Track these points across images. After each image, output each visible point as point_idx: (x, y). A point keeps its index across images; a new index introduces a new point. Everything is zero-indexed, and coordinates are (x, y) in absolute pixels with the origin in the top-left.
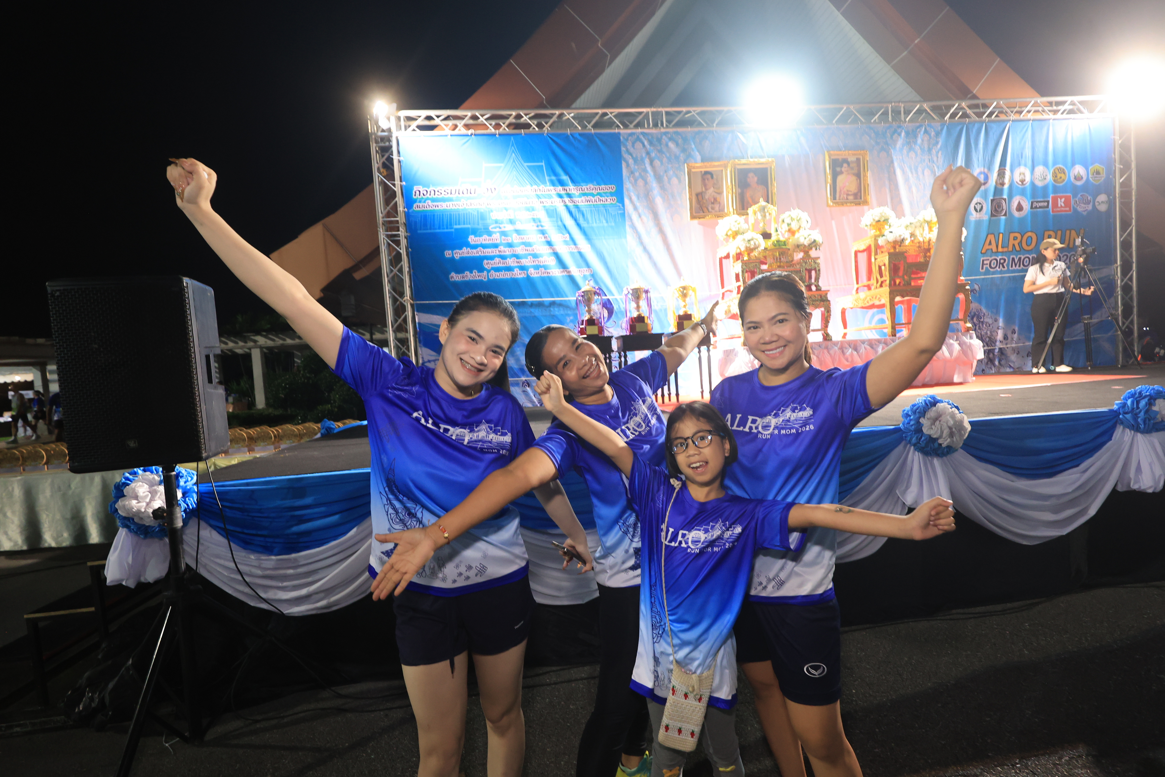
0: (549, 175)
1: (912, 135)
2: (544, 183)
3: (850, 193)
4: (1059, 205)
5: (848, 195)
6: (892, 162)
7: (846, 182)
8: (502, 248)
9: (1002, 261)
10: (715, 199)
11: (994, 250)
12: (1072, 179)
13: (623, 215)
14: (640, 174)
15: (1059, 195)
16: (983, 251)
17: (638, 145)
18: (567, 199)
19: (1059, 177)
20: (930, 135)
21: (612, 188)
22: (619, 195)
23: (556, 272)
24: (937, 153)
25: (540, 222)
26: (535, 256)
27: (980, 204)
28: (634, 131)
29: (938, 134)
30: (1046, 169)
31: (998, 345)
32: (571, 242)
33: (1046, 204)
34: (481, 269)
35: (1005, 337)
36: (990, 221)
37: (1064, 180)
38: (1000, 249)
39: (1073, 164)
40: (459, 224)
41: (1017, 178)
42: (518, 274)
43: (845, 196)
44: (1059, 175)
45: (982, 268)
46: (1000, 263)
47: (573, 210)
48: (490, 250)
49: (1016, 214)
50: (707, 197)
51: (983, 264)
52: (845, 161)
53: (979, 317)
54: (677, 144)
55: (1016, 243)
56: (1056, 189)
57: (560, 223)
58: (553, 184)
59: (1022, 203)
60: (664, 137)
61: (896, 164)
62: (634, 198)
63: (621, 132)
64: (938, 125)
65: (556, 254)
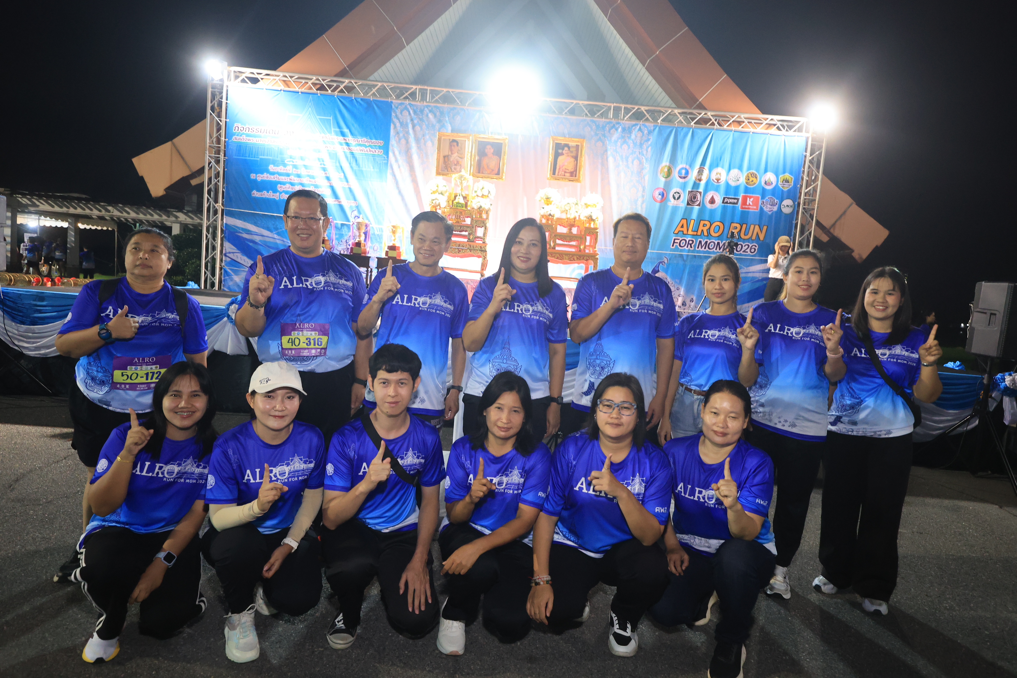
0: (334, 128)
1: (627, 131)
2: (330, 132)
3: (567, 171)
4: (748, 203)
5: (565, 172)
6: (606, 151)
7: (565, 162)
8: (292, 177)
9: (691, 242)
10: (458, 162)
11: (685, 232)
12: (763, 183)
13: (387, 164)
14: (404, 135)
15: (748, 195)
16: (676, 232)
17: (405, 113)
18: (345, 147)
19: (751, 180)
20: (643, 132)
21: (381, 143)
22: (386, 149)
24: (647, 148)
25: (323, 161)
27: (678, 193)
28: (403, 102)
29: (650, 132)
30: (740, 172)
32: (344, 180)
33: (736, 201)
34: (275, 191)
35: (684, 304)
36: (686, 208)
37: (755, 183)
38: (690, 232)
39: (766, 171)
40: (264, 155)
41: (714, 177)
43: (563, 173)
45: (673, 246)
46: (689, 243)
47: (349, 155)
48: (283, 177)
49: (709, 206)
50: (451, 160)
51: (674, 242)
52: (567, 145)
54: (435, 116)
55: (705, 229)
56: (746, 190)
57: (338, 164)
58: (337, 134)
59: (715, 197)
60: (426, 109)
61: (609, 153)
62: (397, 153)
63: (394, 101)
64: (650, 125)
65: (332, 188)
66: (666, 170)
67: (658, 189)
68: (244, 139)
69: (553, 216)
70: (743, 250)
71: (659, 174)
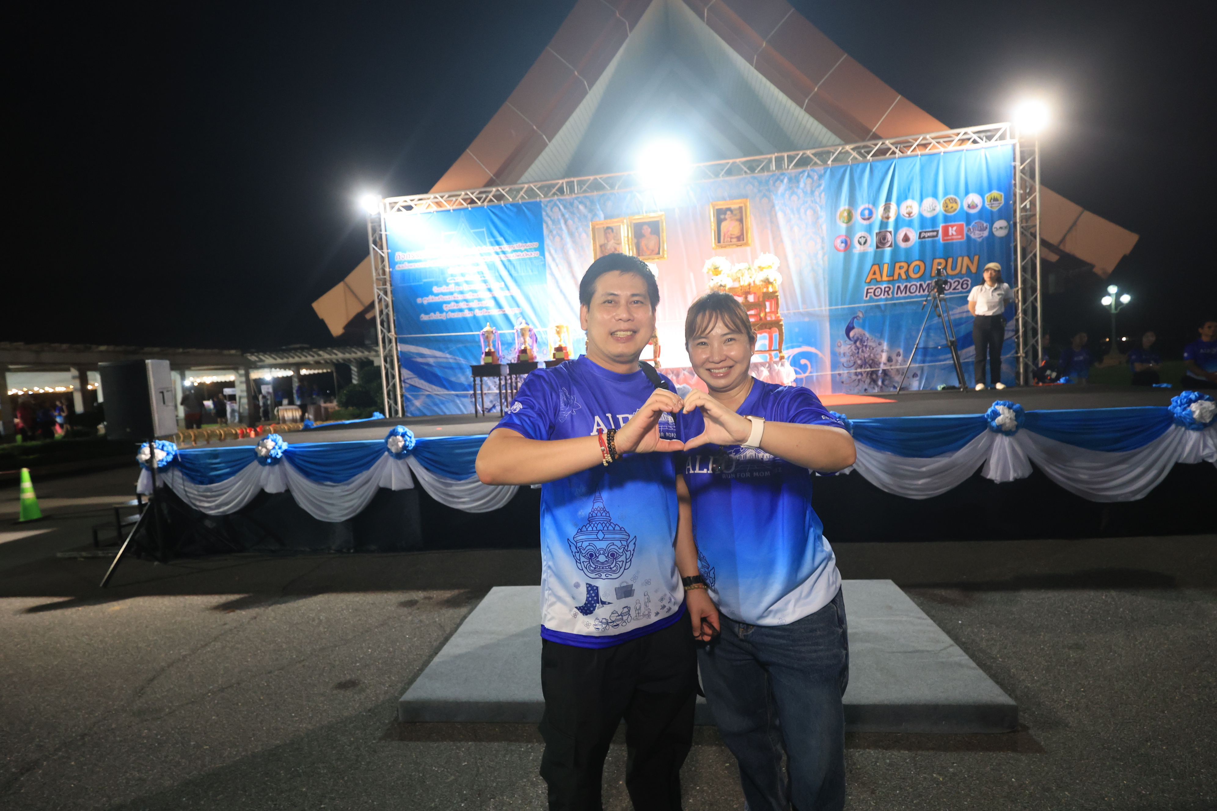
0: (489, 238)
1: (794, 180)
2: (485, 244)
3: (733, 236)
4: (950, 234)
5: (731, 238)
6: (774, 207)
7: (730, 226)
9: (887, 289)
10: (615, 249)
11: (879, 279)
12: (965, 207)
13: (544, 265)
14: (557, 232)
15: (950, 224)
16: (868, 280)
17: (556, 209)
18: (502, 256)
19: (950, 207)
20: (812, 179)
21: (536, 244)
22: (541, 250)
23: (495, 312)
24: (820, 194)
25: (483, 274)
26: (480, 300)
27: (864, 237)
28: (552, 198)
29: (821, 177)
30: (935, 200)
31: (882, 367)
32: (505, 288)
33: (935, 233)
34: (441, 311)
35: (890, 360)
36: (876, 253)
37: (956, 210)
38: (885, 278)
39: (967, 193)
40: (426, 279)
41: (904, 211)
42: (467, 314)
43: (729, 239)
44: (950, 205)
45: (866, 297)
46: (885, 291)
47: (507, 263)
48: (447, 297)
49: (903, 245)
50: (608, 248)
51: (867, 293)
52: (729, 209)
53: (862, 341)
54: (586, 207)
55: (902, 272)
56: (946, 219)
57: (497, 274)
58: (492, 244)
59: (909, 234)
60: (576, 201)
61: (777, 208)
62: (553, 251)
63: (542, 200)
64: (820, 169)
65: (495, 299)
66: (846, 214)
67: (839, 237)
68: (406, 267)
69: (725, 286)
70: (953, 287)
71: (838, 221)
